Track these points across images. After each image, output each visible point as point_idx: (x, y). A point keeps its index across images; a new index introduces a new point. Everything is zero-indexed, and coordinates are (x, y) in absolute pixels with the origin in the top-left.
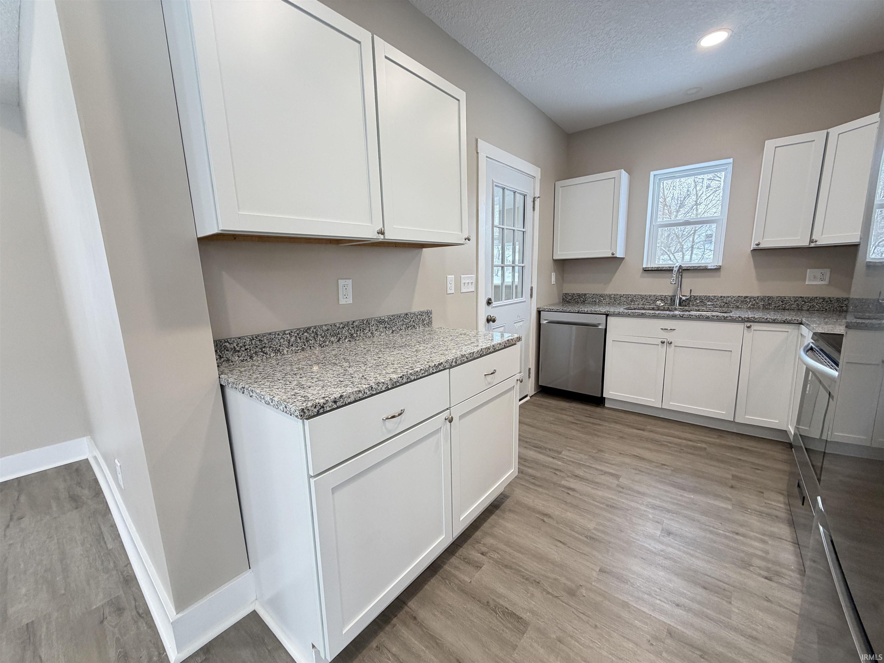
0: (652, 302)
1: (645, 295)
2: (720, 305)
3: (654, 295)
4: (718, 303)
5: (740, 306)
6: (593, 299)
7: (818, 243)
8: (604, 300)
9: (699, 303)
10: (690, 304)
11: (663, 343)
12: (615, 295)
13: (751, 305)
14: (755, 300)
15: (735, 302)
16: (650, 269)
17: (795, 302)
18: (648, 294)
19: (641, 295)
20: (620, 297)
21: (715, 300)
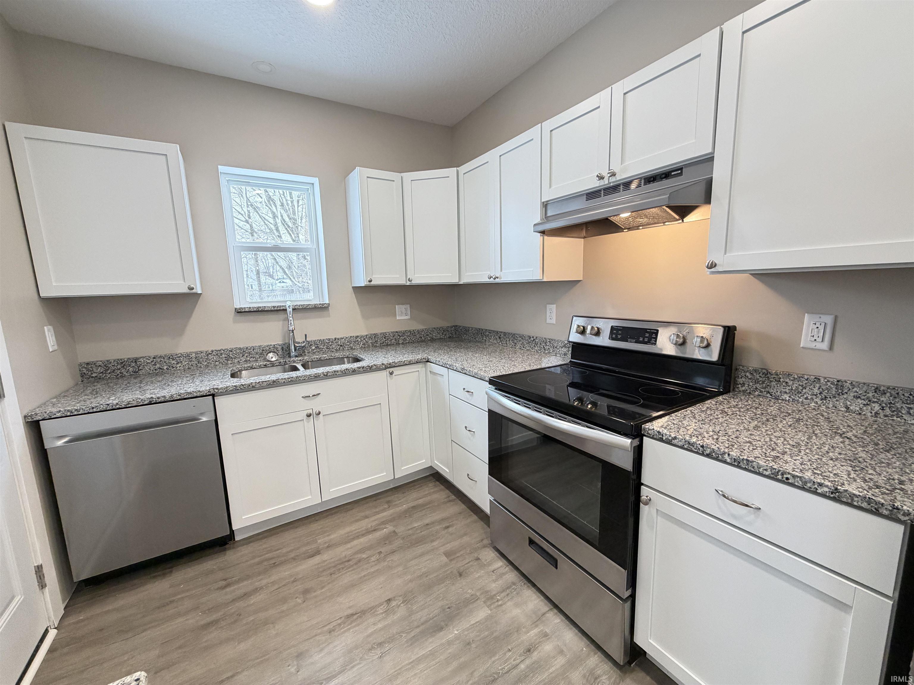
0: (257, 356)
1: (247, 348)
2: (335, 349)
3: (260, 346)
4: (334, 347)
5: (354, 347)
6: (155, 365)
7: (413, 282)
8: (178, 363)
9: (315, 349)
10: (305, 352)
11: (309, 416)
12: (196, 353)
13: (363, 344)
14: (364, 339)
15: (348, 344)
16: (247, 310)
17: (393, 337)
18: (251, 345)
19: (240, 349)
20: (208, 355)
21: (330, 343)
